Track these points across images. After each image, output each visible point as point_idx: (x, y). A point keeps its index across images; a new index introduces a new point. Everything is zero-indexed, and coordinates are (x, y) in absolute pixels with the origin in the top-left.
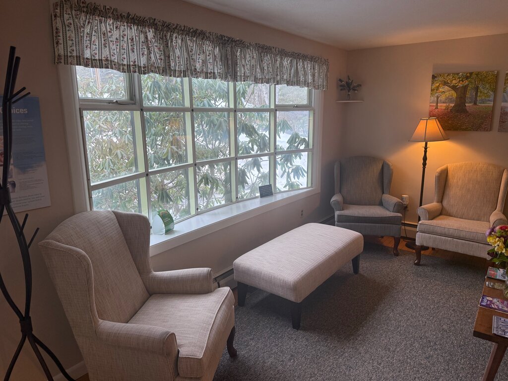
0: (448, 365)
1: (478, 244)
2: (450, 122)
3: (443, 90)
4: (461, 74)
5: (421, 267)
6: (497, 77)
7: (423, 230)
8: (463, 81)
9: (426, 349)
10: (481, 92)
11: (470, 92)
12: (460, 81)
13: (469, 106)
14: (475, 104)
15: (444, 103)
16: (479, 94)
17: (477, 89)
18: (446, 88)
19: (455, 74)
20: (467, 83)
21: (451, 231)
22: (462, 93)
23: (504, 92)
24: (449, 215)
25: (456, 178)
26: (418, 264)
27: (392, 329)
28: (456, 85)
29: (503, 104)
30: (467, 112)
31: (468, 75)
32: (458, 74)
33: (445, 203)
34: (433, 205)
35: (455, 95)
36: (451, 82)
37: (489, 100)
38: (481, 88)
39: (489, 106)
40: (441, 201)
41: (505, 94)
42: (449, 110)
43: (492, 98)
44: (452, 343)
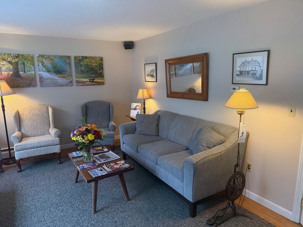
0: (73, 208)
1: (51, 146)
2: (12, 83)
3: (3, 64)
4: (12, 54)
5: (23, 172)
6: (33, 57)
7: (19, 149)
8: (15, 59)
9: (58, 208)
10: (27, 66)
11: (20, 65)
12: (12, 59)
13: (22, 73)
14: (25, 72)
15: (5, 71)
16: (26, 67)
17: (24, 63)
18: (5, 63)
19: (9, 54)
20: (17, 60)
21: (36, 145)
22: (16, 66)
23: (38, 66)
24: (28, 137)
25: (25, 115)
26: (20, 171)
27: (34, 211)
28: (11, 61)
29: (40, 72)
30: (21, 77)
31: (17, 55)
32: (11, 54)
33: (23, 130)
34: (17, 133)
35: (11, 67)
36: (7, 59)
37: (32, 70)
38: (26, 63)
39: (32, 74)
40: (20, 130)
41: (39, 67)
42: (10, 76)
43: (33, 69)
44: (67, 198)
